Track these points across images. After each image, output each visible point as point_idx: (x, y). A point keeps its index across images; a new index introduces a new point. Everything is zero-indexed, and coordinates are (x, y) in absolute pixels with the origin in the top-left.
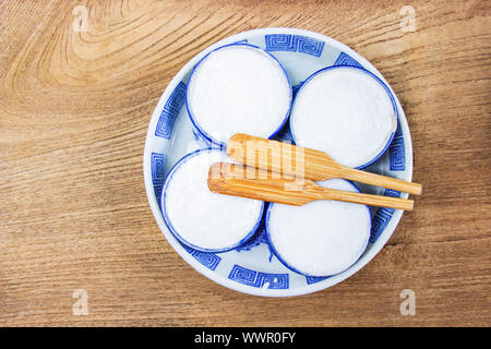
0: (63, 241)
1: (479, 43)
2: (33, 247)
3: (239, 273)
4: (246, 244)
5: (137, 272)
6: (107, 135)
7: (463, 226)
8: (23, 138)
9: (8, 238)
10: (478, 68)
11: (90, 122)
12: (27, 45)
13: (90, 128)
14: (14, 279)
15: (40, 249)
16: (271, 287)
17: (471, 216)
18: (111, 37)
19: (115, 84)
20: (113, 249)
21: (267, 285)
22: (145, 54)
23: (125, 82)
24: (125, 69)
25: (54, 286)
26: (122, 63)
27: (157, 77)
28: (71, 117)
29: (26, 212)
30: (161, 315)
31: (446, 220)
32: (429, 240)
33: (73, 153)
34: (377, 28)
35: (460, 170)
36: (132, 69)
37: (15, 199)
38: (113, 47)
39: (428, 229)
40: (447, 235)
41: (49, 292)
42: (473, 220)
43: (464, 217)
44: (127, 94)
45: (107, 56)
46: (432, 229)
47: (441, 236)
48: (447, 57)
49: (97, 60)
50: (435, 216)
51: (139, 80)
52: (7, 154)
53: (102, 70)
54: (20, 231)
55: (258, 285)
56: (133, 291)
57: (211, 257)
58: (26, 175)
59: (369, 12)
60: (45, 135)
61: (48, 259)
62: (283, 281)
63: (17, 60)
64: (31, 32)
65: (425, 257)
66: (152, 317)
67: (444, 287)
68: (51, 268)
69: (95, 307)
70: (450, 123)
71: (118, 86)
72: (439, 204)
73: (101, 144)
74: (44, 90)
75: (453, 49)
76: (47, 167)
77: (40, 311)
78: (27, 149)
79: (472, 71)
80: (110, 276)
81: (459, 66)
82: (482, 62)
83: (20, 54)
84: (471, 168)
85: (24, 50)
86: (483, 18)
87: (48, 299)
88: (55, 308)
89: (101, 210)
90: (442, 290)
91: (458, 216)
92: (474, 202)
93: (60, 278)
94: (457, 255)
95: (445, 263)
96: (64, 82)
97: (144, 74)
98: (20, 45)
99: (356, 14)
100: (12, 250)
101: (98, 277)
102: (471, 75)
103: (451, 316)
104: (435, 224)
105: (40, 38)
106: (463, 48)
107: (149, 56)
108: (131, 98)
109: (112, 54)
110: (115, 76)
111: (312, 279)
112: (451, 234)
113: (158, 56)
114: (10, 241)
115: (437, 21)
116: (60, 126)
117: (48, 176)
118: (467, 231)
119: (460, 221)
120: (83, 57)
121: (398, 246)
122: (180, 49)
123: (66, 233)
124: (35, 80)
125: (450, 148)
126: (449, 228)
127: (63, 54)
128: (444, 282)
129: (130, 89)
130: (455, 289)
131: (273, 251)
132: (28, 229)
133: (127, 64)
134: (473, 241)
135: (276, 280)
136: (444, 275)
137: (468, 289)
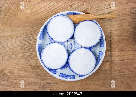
0: (20, 61)
1: (129, 10)
2: (12, 63)
3: (62, 75)
4: (63, 67)
5: (40, 69)
6: (33, 33)
7: (126, 57)
8: (10, 34)
9: (6, 60)
10: (129, 16)
11: (28, 30)
12: (11, 9)
13: (28, 31)
14: (7, 72)
15: (14, 64)
16: (70, 78)
17: (127, 54)
18: (34, 8)
19: (35, 20)
20: (34, 64)
21: (69, 78)
22: (43, 12)
23: (37, 19)
24: (38, 16)
25: (18, 73)
26: (37, 14)
27: (46, 18)
28: (23, 28)
29: (10, 54)
30: (47, 81)
31: (121, 55)
32: (117, 60)
33: (23, 38)
34: (103, 6)
35: (125, 42)
36: (39, 16)
37: (8, 50)
38: (34, 10)
39: (117, 57)
40: (121, 59)
41: (17, 75)
42: (128, 55)
43: (126, 54)
44: (38, 22)
45: (33, 12)
46: (118, 58)
47: (120, 59)
48: (121, 13)
49: (30, 13)
50: (119, 54)
51: (41, 19)
52: (6, 38)
53: (32, 16)
54: (9, 59)
55: (67, 78)
56: (39, 75)
57: (54, 71)
58: (11, 44)
59: (101, 2)
60: (16, 33)
61: (16, 66)
62: (73, 77)
63: (9, 13)
64: (12, 6)
65: (116, 65)
66: (44, 81)
67: (121, 73)
68: (17, 69)
69: (29, 79)
70: (122, 30)
71: (36, 20)
72: (119, 51)
73: (31, 35)
74: (16, 21)
75: (123, 11)
76: (16, 42)
77: (14, 80)
78: (11, 37)
79: (127, 17)
80: (33, 71)
81: (124, 16)
82: (130, 15)
83: (10, 12)
84: (127, 42)
85: (10, 11)
86: (130, 4)
87: (16, 77)
88: (18, 79)
89: (31, 53)
90: (120, 73)
91: (124, 54)
92: (128, 51)
93: (19, 71)
94: (124, 64)
95: (121, 66)
96: (21, 19)
97: (42, 17)
98: (10, 9)
99: (98, 2)
100: (7, 64)
101: (30, 71)
102: (127, 18)
103: (123, 80)
104: (118, 56)
105: (15, 7)
106: (125, 11)
107: (44, 13)
108: (39, 23)
109: (34, 12)
110: (35, 17)
111: (81, 76)
112: (123, 59)
113: (46, 13)
114: (6, 62)
115: (118, 4)
116: (20, 31)
117: (17, 44)
118: (126, 58)
119: (125, 56)
120: (26, 13)
121: (109, 62)
122: (52, 11)
123: (21, 59)
124: (13, 19)
125: (122, 36)
126: (122, 57)
127: (21, 12)
128: (121, 71)
129: (39, 21)
130: (124, 73)
131: (70, 69)
132: (11, 58)
133: (38, 15)
134: (128, 60)
135: (71, 77)
136: (121, 69)
137: (127, 73)
